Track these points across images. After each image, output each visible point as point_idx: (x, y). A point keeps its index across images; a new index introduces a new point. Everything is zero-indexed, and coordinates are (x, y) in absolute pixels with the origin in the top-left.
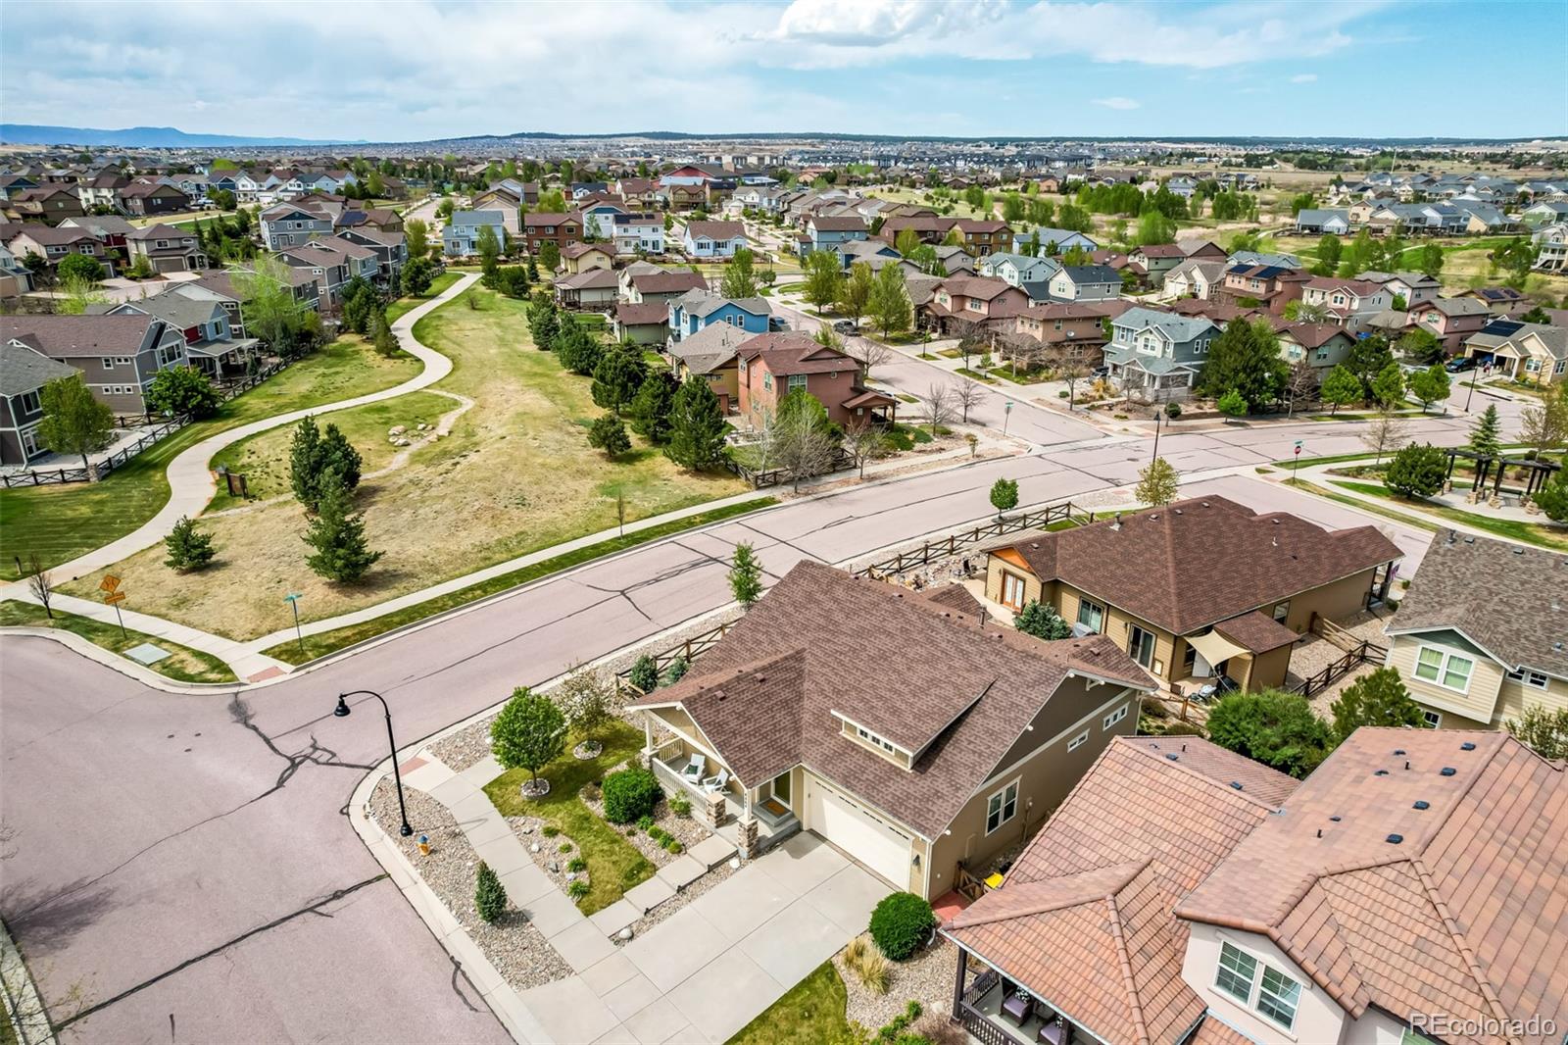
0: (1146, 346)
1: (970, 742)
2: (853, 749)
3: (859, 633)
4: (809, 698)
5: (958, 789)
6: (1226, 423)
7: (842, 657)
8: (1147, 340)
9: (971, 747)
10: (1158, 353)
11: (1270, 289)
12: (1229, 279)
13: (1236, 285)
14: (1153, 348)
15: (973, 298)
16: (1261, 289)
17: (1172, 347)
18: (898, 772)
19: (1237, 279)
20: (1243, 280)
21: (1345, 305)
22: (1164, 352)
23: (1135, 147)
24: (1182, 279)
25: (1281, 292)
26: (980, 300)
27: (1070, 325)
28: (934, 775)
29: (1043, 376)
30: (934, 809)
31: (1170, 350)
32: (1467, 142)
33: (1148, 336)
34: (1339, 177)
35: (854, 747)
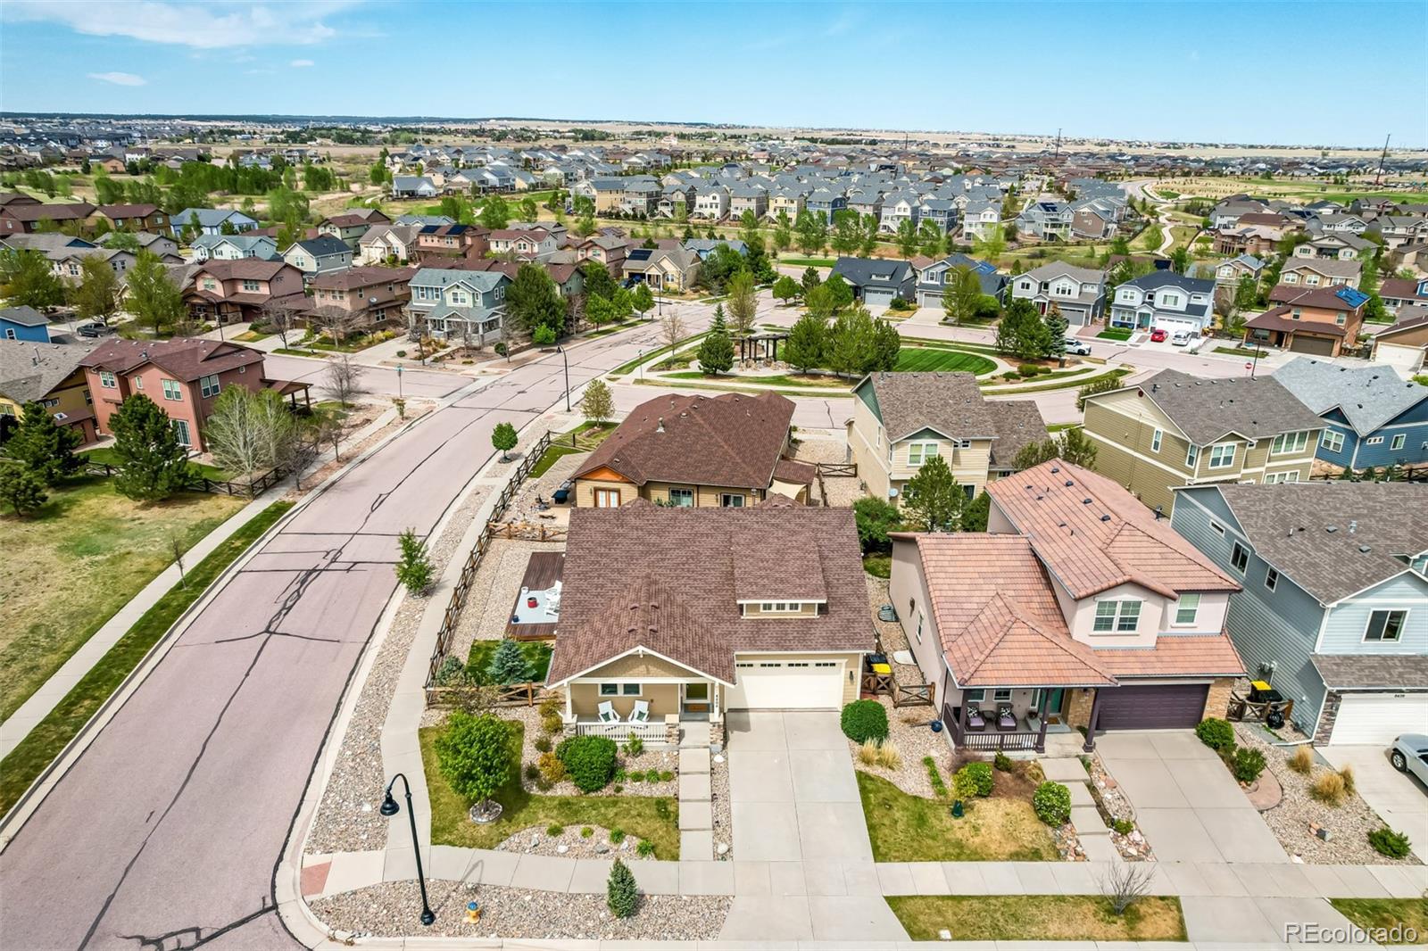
0: (455, 300)
1: (838, 580)
2: (764, 624)
3: (682, 544)
4: (692, 607)
5: (859, 612)
6: (542, 351)
7: (687, 566)
8: (455, 294)
9: (841, 582)
10: (469, 303)
11: (463, 244)
12: (422, 240)
13: (429, 244)
14: (463, 301)
15: (246, 281)
16: (456, 244)
17: (480, 297)
18: (811, 621)
19: (429, 239)
20: (436, 239)
21: (528, 250)
22: (474, 302)
23: (164, 126)
24: (380, 243)
25: (471, 246)
26: (257, 281)
27: (371, 292)
28: (835, 611)
29: (364, 342)
30: (857, 630)
31: (480, 301)
32: (447, 121)
33: (456, 290)
34: (385, 150)
35: (763, 622)
